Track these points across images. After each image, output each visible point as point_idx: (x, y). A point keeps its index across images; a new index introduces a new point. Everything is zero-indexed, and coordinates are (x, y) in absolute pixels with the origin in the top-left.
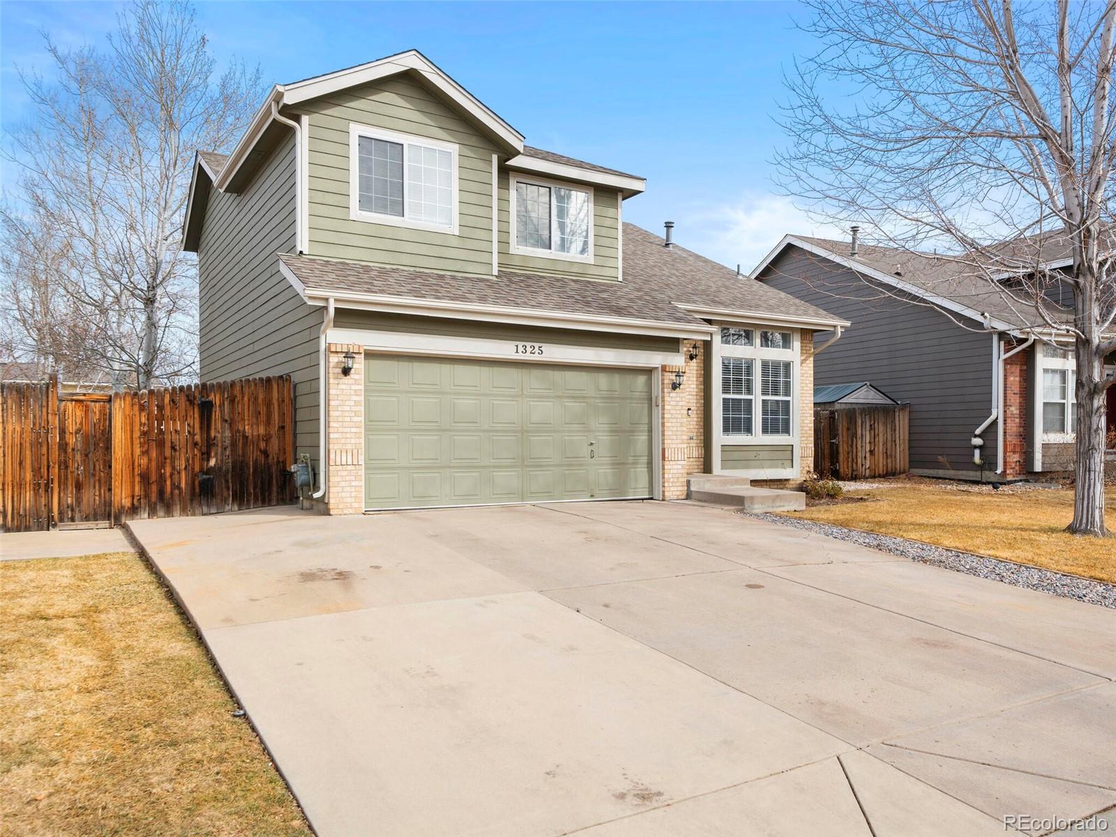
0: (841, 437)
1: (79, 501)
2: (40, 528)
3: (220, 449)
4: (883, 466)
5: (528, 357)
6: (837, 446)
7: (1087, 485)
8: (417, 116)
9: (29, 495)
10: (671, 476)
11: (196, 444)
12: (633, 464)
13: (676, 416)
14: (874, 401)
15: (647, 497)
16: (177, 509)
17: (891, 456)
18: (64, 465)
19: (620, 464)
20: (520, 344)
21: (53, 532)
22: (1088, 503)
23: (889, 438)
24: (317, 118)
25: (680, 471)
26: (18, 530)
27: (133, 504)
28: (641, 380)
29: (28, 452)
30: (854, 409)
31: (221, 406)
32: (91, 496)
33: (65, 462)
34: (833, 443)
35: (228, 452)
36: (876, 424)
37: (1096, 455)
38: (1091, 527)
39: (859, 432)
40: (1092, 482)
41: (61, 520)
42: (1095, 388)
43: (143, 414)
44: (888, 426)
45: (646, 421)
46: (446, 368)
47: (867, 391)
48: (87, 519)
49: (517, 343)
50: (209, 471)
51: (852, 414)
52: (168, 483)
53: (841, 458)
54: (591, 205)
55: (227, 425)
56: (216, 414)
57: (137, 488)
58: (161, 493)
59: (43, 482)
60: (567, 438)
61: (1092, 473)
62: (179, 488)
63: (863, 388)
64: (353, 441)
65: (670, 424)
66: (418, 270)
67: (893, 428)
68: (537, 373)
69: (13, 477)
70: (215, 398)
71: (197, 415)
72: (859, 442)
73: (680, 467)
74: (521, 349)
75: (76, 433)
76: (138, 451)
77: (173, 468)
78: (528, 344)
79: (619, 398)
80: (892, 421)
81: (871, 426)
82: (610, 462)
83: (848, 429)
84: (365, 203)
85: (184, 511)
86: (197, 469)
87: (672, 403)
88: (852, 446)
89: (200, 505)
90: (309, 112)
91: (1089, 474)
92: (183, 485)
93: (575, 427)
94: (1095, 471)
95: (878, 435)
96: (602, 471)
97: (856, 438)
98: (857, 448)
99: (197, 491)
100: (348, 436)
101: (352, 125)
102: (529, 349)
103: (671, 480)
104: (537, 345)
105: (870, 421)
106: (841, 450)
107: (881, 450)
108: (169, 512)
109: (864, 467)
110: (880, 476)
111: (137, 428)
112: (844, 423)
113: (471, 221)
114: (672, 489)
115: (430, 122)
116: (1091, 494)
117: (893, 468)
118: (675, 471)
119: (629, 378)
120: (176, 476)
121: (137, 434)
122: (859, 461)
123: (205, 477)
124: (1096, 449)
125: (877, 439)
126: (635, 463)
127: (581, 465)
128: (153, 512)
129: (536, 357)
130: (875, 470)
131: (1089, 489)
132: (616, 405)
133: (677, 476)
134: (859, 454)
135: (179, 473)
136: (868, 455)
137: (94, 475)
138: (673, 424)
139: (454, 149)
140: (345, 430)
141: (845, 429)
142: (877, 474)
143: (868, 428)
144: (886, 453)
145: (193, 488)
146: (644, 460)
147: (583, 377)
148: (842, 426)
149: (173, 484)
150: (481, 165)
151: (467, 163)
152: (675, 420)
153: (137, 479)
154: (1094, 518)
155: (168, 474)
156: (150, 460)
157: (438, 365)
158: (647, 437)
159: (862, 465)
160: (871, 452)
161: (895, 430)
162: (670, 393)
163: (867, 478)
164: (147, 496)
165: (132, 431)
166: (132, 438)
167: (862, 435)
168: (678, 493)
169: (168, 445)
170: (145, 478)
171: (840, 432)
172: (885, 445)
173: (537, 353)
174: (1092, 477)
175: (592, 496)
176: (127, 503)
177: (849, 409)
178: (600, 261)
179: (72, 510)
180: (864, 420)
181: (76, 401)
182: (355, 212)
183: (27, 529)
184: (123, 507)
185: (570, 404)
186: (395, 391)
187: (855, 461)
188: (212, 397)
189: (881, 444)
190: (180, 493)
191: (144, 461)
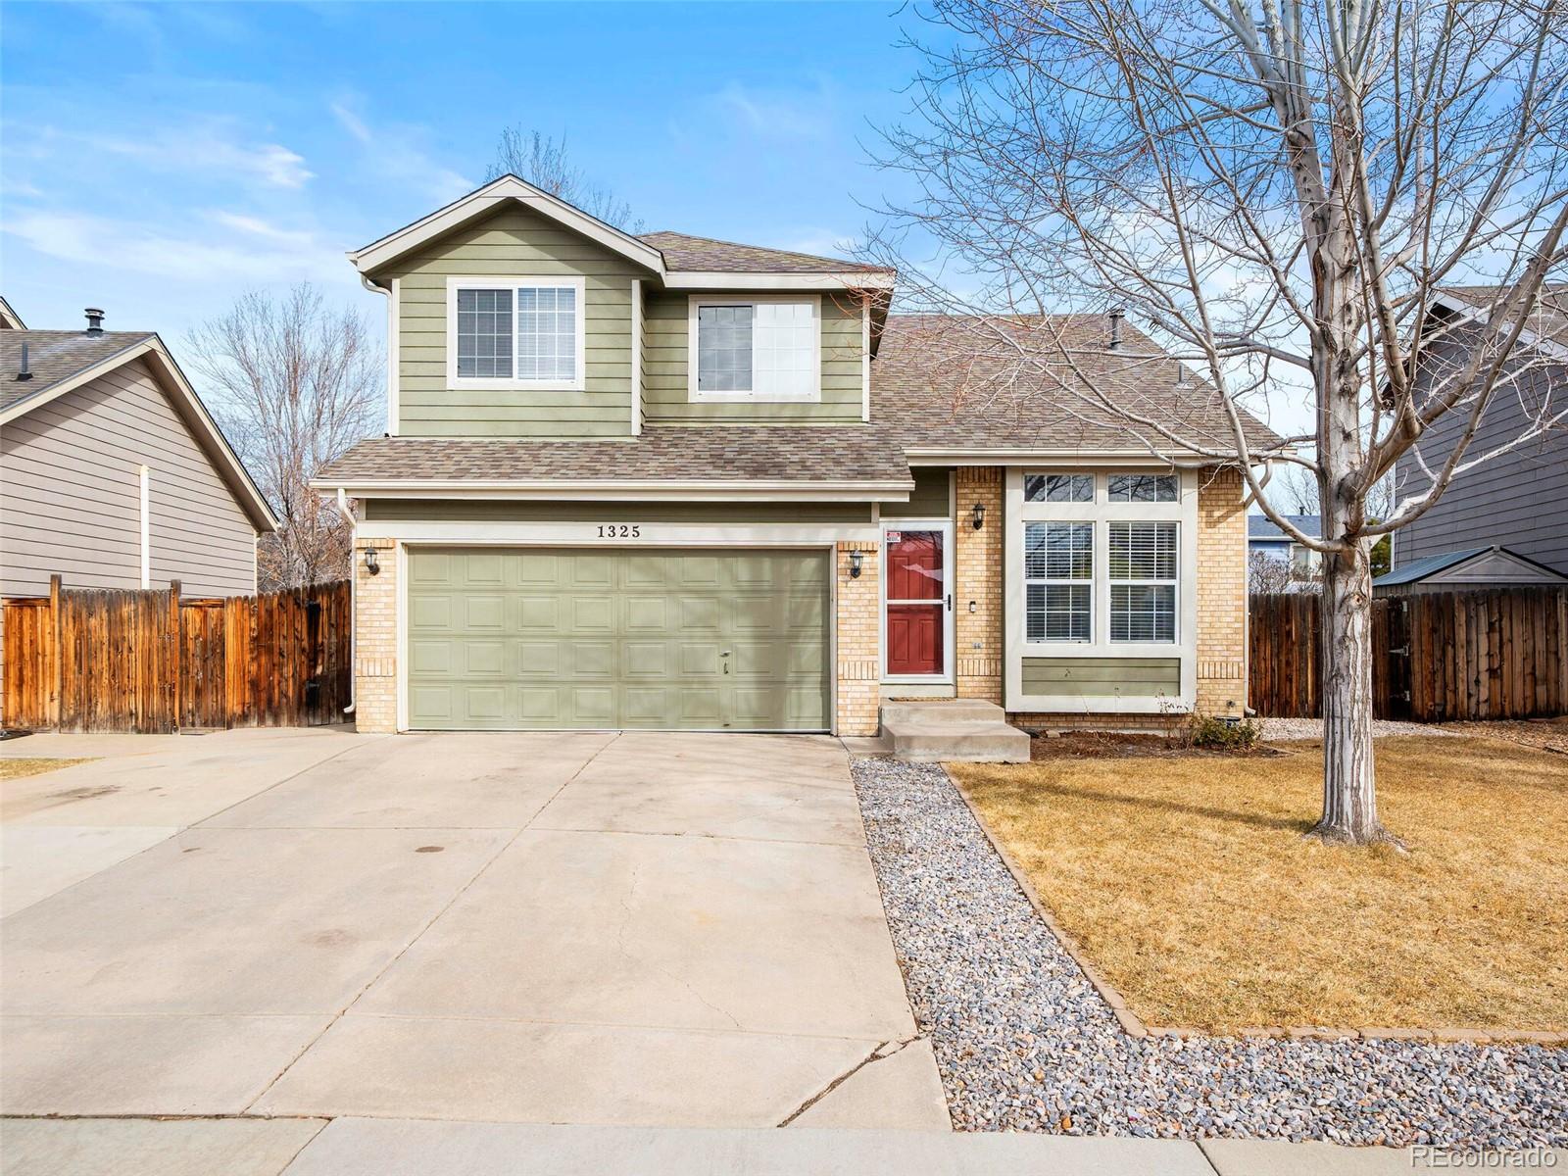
0: (1416, 644)
1: (198, 706)
2: (166, 732)
3: (326, 656)
4: (1525, 698)
5: (618, 541)
6: (1408, 662)
7: (1330, 742)
8: (531, 252)
9: (156, 699)
10: (848, 701)
11: (303, 650)
12: (797, 682)
13: (860, 615)
14: (1512, 579)
15: (821, 730)
16: (285, 719)
17: (1546, 680)
18: (185, 670)
19: (773, 683)
20: (606, 526)
21: (176, 737)
22: (1333, 778)
23: (1541, 645)
24: (411, 279)
25: (864, 695)
26: (148, 732)
27: (243, 712)
28: (810, 564)
29: (155, 657)
30: (1450, 594)
31: (329, 609)
32: (210, 701)
33: (187, 668)
34: (1398, 654)
35: (333, 660)
36: (1505, 622)
37: (1343, 688)
38: (1336, 824)
39: (1461, 635)
40: (1338, 737)
41: (183, 725)
42: (1336, 561)
43: (253, 619)
44: (1538, 624)
45: (819, 621)
46: (512, 561)
47: (1495, 560)
48: (205, 724)
49: (600, 524)
50: (313, 679)
51: (1441, 606)
52: (276, 691)
53: (1417, 680)
54: (819, 320)
55: (333, 630)
56: (324, 618)
57: (247, 695)
58: (270, 701)
59: (167, 687)
60: (686, 646)
61: (1337, 722)
62: (286, 696)
63: (1485, 555)
64: (382, 649)
65: (847, 627)
66: (525, 440)
67: (1552, 628)
68: (638, 560)
69: (144, 681)
70: (323, 601)
71: (304, 620)
72: (1462, 654)
73: (867, 689)
74: (606, 531)
75: (196, 638)
76: (248, 657)
77: (281, 675)
78: (618, 525)
79: (772, 591)
80: (1548, 617)
81: (1491, 625)
82: (752, 679)
83: (1434, 630)
84: (465, 367)
85: (291, 721)
86: (304, 677)
87: (851, 596)
88: (1443, 660)
89: (307, 715)
90: (399, 275)
91: (1333, 724)
92: (291, 694)
93: (698, 632)
94: (1342, 718)
95: (1511, 641)
96: (740, 691)
97: (1454, 646)
98: (1455, 664)
99: (304, 700)
100: (377, 643)
101: (450, 279)
102: (618, 531)
103: (849, 708)
104: (630, 525)
105: (1490, 614)
106: (1416, 667)
107: (1518, 667)
108: (277, 723)
109: (1474, 700)
110: (1515, 716)
111: (247, 634)
112: (1425, 620)
113: (602, 370)
114: (851, 720)
115: (549, 257)
116: (1337, 761)
117: (1552, 703)
118: (858, 695)
119: (787, 564)
120: (284, 684)
121: (247, 640)
122: (1462, 687)
123: (312, 685)
124: (1342, 677)
125: (1507, 649)
126: (798, 682)
127: (706, 683)
128: (261, 721)
129: (630, 541)
130: (1503, 706)
131: (1333, 750)
132: (767, 600)
133: (860, 701)
134: (1462, 675)
135: (287, 680)
136: (1484, 677)
137: (211, 681)
138: (853, 627)
139: (578, 283)
140: (373, 636)
141: (1425, 630)
142: (1508, 712)
143: (1484, 627)
144: (1533, 674)
145: (300, 697)
146: (817, 677)
147: (714, 563)
148: (1418, 627)
149: (281, 692)
150: (615, 297)
151: (597, 298)
152: (857, 621)
153: (248, 686)
154: (1342, 806)
155: (276, 682)
156: (259, 666)
157: (501, 557)
158: (820, 646)
159: (1469, 696)
160: (1493, 673)
161: (1556, 632)
162: (847, 582)
163: (1481, 720)
164: (257, 703)
165: (242, 637)
166: (242, 643)
167: (1469, 642)
168: (862, 727)
169: (276, 650)
170: (255, 685)
171: (1414, 636)
172: (1530, 661)
173: (630, 536)
174: (1338, 729)
175: (726, 725)
176: (238, 710)
177: (1437, 596)
178: (833, 396)
179: (193, 715)
180: (1473, 614)
181: (195, 606)
182: (454, 380)
183: (155, 731)
184: (234, 714)
185: (689, 601)
186: (449, 591)
187: (1451, 687)
188: (319, 600)
189: (1518, 659)
190: (288, 703)
191: (254, 668)
